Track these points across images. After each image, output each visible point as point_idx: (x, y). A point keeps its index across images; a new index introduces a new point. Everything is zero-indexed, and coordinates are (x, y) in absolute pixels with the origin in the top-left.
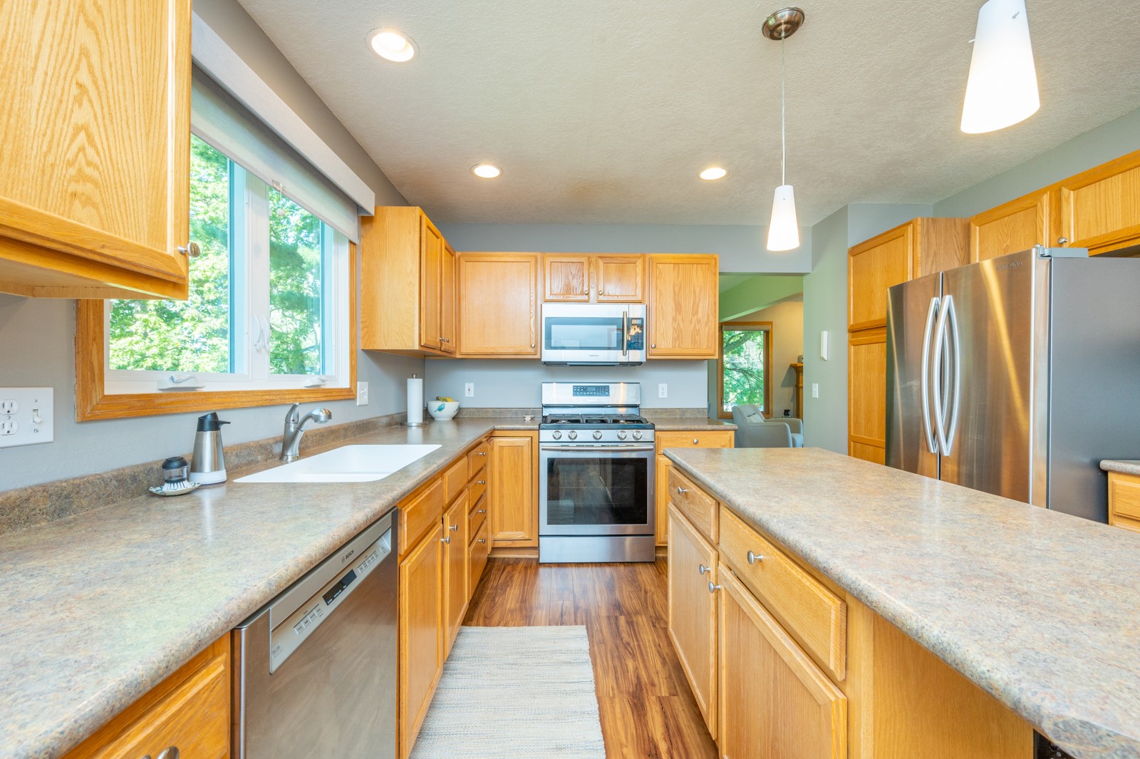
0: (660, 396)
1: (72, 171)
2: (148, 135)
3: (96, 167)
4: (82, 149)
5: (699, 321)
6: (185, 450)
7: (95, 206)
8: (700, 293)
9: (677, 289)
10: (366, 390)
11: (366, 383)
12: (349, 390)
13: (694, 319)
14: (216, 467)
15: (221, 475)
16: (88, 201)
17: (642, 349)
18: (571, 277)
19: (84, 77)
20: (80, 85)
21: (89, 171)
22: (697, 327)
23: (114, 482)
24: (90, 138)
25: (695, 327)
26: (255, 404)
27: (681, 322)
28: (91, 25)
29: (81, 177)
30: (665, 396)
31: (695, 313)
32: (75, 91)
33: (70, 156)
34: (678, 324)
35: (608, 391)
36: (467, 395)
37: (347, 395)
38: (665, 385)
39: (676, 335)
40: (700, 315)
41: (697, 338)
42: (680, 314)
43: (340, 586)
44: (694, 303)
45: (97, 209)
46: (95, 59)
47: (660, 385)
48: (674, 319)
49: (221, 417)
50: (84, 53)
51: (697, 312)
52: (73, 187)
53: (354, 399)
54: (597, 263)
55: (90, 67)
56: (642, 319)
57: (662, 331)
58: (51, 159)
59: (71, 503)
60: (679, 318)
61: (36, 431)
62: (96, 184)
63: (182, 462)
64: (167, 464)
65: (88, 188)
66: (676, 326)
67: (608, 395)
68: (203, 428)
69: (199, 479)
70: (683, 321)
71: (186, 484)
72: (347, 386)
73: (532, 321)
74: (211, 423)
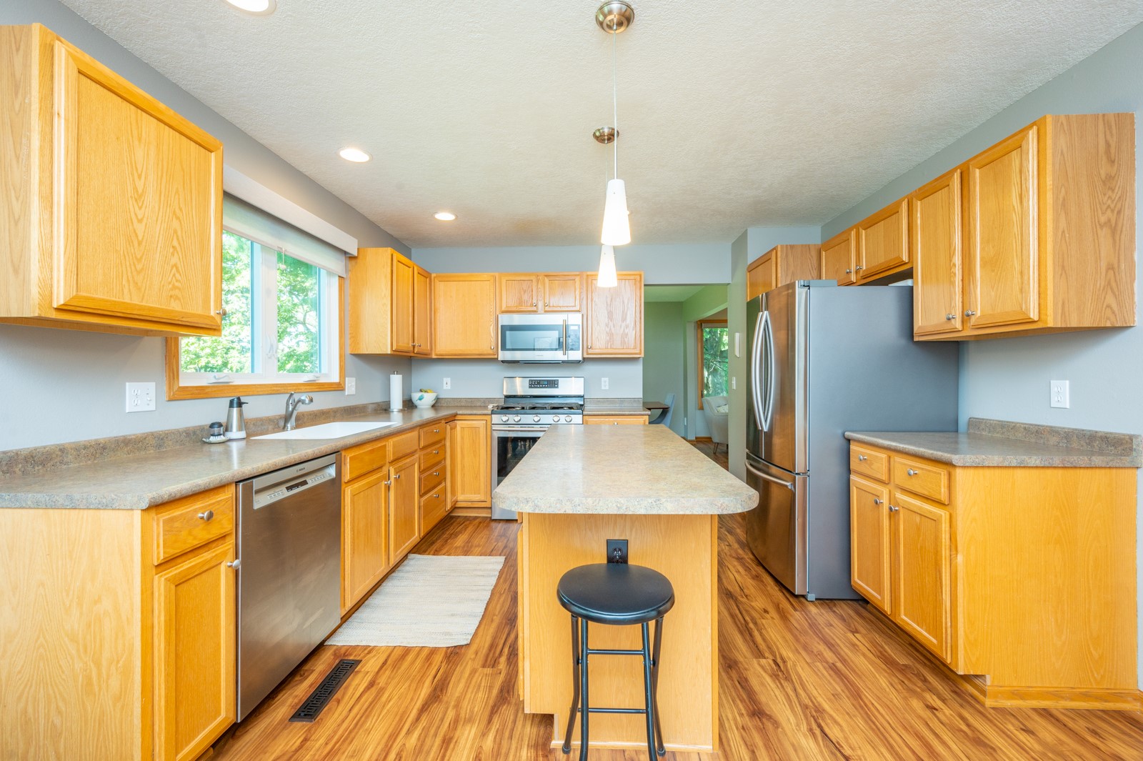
0: (603, 388)
1: (170, 286)
2: (202, 259)
3: (180, 281)
4: (174, 275)
5: (627, 327)
6: (223, 420)
7: (179, 299)
9: (609, 300)
10: (354, 384)
11: (354, 379)
12: (339, 384)
13: (624, 325)
14: (240, 429)
15: (243, 434)
16: (177, 298)
17: (579, 350)
18: (522, 293)
19: (175, 243)
20: (173, 247)
21: (177, 284)
22: (626, 331)
23: (184, 434)
24: (177, 268)
25: (624, 331)
26: (267, 392)
27: (612, 327)
28: (178, 218)
29: (174, 288)
30: (607, 388)
31: (624, 319)
32: (171, 250)
33: (170, 280)
34: (610, 329)
35: (557, 384)
36: (445, 387)
37: (339, 387)
38: (607, 379)
39: (608, 338)
40: (628, 321)
41: (626, 340)
42: (611, 321)
43: (297, 485)
44: (623, 312)
45: (180, 301)
46: (179, 233)
47: (603, 379)
48: (607, 325)
49: (243, 400)
50: (175, 231)
52: (172, 293)
53: (343, 390)
54: (544, 280)
55: (177, 236)
56: (579, 326)
57: (597, 335)
58: (163, 282)
59: (164, 443)
60: (611, 324)
61: (148, 404)
62: (180, 289)
63: (220, 425)
64: (212, 426)
65: (176, 292)
66: (608, 330)
67: (557, 387)
68: (231, 405)
69: (230, 435)
70: (614, 326)
71: (221, 438)
72: (338, 381)
73: (492, 328)
74: (236, 403)
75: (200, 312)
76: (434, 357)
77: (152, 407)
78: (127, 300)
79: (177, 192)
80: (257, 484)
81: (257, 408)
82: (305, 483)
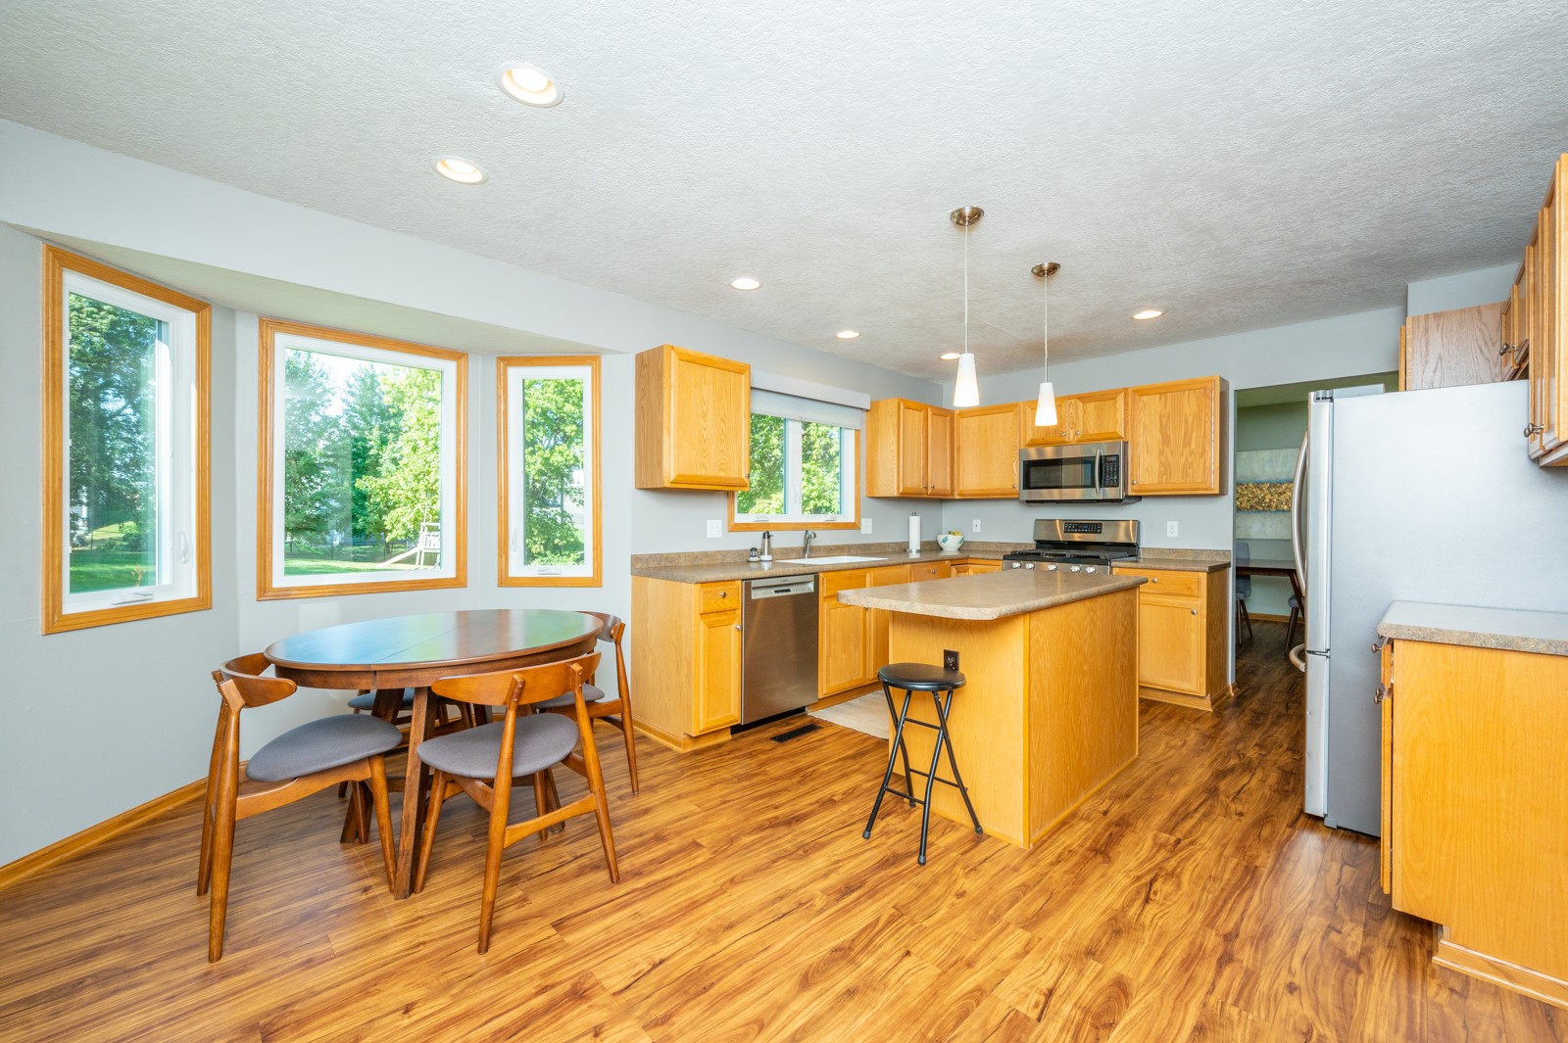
0: (1169, 535)
1: (720, 463)
3: (725, 459)
4: (722, 456)
5: (1192, 453)
6: (759, 547)
8: (1193, 422)
9: (1164, 420)
10: (870, 524)
11: (871, 518)
12: (855, 524)
13: (1186, 451)
14: (769, 554)
15: (770, 558)
16: (723, 469)
17: (1118, 486)
20: (721, 440)
21: (723, 461)
22: (1190, 460)
23: (737, 554)
24: (723, 453)
25: (1187, 459)
26: (789, 529)
27: (1169, 455)
28: (724, 422)
29: (722, 463)
30: (1176, 535)
31: (1187, 444)
34: (1166, 457)
35: (1103, 529)
36: (974, 530)
37: (854, 527)
38: (1176, 523)
39: (1162, 469)
40: (1193, 446)
41: (1190, 471)
42: (1168, 447)
43: (783, 591)
44: (1186, 433)
45: (725, 471)
47: (1169, 524)
48: (1161, 453)
49: (770, 533)
50: (722, 430)
51: (1190, 443)
52: (721, 467)
53: (859, 528)
54: (1076, 403)
55: (724, 433)
56: (1118, 456)
57: (1146, 466)
59: (725, 558)
60: (1167, 451)
61: (717, 532)
62: (724, 464)
63: (756, 550)
64: (751, 550)
66: (1163, 459)
67: (1100, 533)
68: (764, 537)
69: (763, 558)
70: (1172, 453)
71: (756, 559)
72: (853, 521)
73: (1014, 464)
74: (767, 536)
75: (736, 476)
76: (957, 497)
77: (720, 536)
78: (699, 473)
79: (723, 406)
80: (754, 583)
81: (779, 540)
82: (788, 590)
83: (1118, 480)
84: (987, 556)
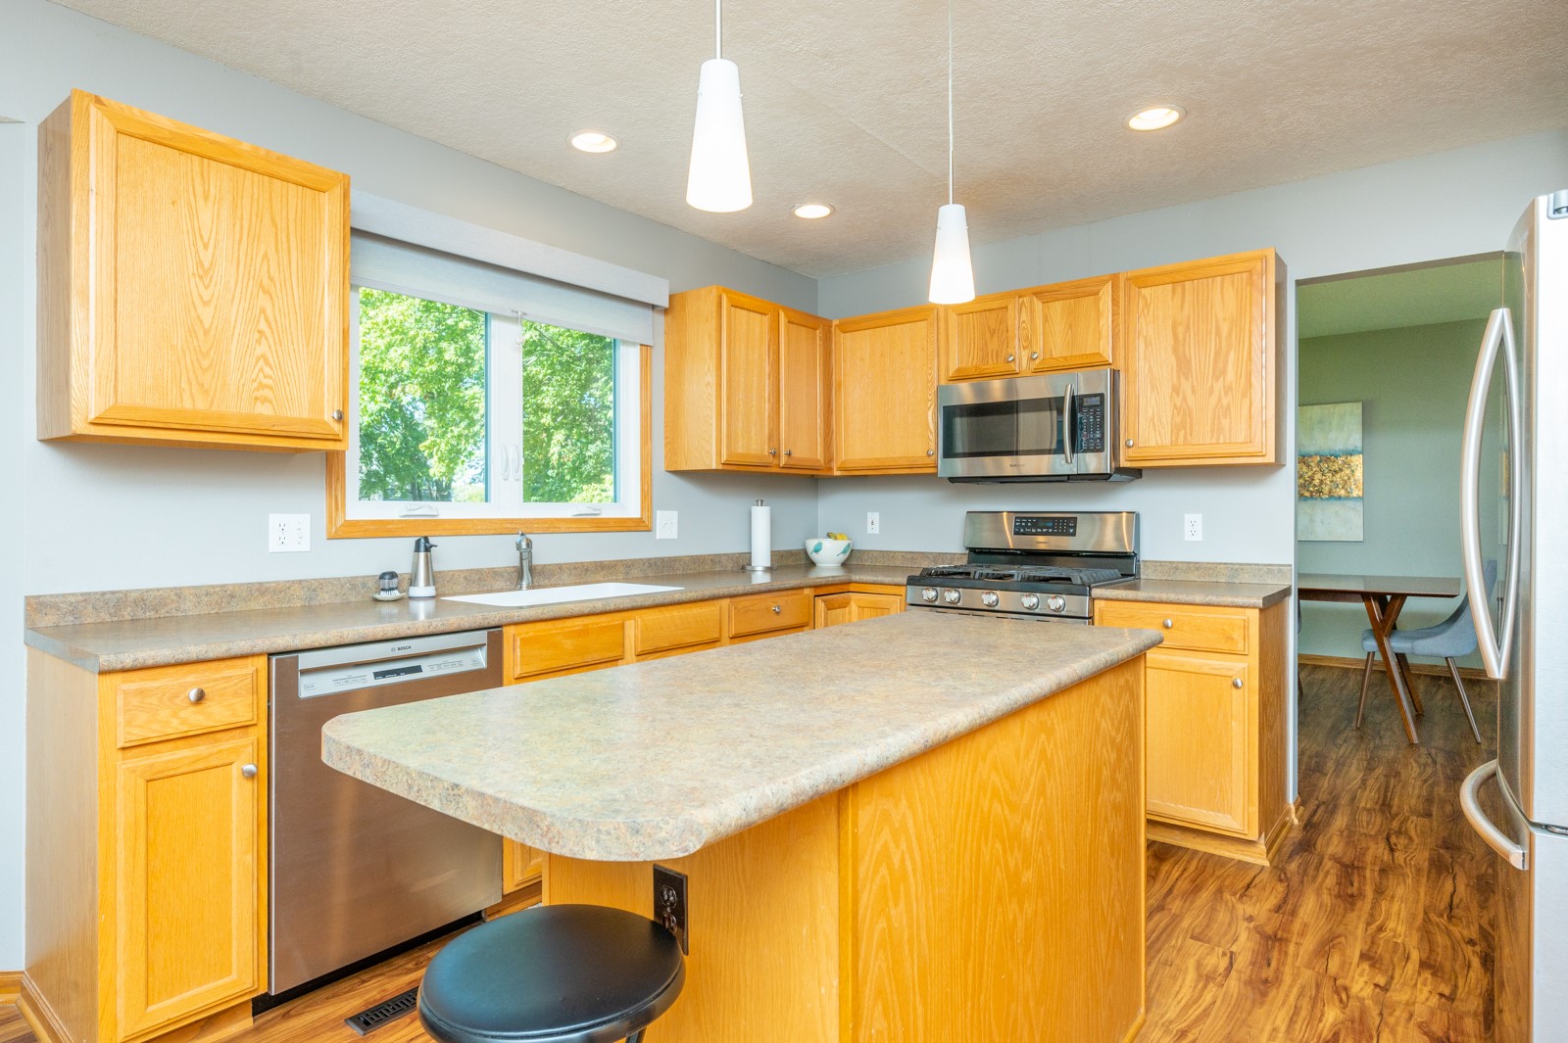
0: (1188, 537)
1: (255, 385)
2: (308, 344)
3: (271, 377)
4: (261, 370)
5: (1228, 389)
6: (403, 571)
7: (270, 401)
8: (1230, 334)
9: (1180, 330)
10: (675, 520)
11: (676, 513)
12: (640, 521)
13: (1219, 386)
14: (427, 584)
15: (431, 591)
16: (265, 400)
17: (1102, 450)
18: (988, 335)
19: (263, 326)
20: (259, 332)
21: (266, 381)
22: (1225, 402)
23: (348, 585)
24: (267, 362)
25: (1219, 400)
27: (1188, 393)
28: (267, 292)
29: (262, 386)
30: (1199, 537)
31: (1219, 373)
32: (257, 336)
33: (254, 376)
34: (1185, 399)
35: (1075, 527)
36: (870, 531)
37: (641, 526)
38: (1198, 517)
39: (1178, 420)
40: (1231, 375)
41: (1225, 423)
42: (1187, 379)
44: (1217, 354)
45: (272, 403)
46: (269, 312)
47: (1188, 517)
48: (1176, 390)
50: (263, 311)
51: (1224, 372)
52: (258, 394)
53: (650, 530)
54: (1031, 302)
55: (266, 317)
56: (1102, 396)
57: (1150, 413)
58: (242, 381)
59: (317, 595)
60: (1186, 386)
61: (299, 543)
62: (270, 388)
63: (393, 575)
64: (382, 577)
65: (266, 392)
66: (1178, 401)
67: (1074, 534)
68: (417, 550)
69: (414, 592)
70: (1193, 391)
71: (396, 594)
72: (639, 516)
73: (930, 413)
74: (424, 546)
75: (305, 415)
76: (837, 473)
77: (305, 546)
79: (266, 256)
80: (305, 661)
82: (418, 669)
83: (1102, 438)
84: (880, 578)
